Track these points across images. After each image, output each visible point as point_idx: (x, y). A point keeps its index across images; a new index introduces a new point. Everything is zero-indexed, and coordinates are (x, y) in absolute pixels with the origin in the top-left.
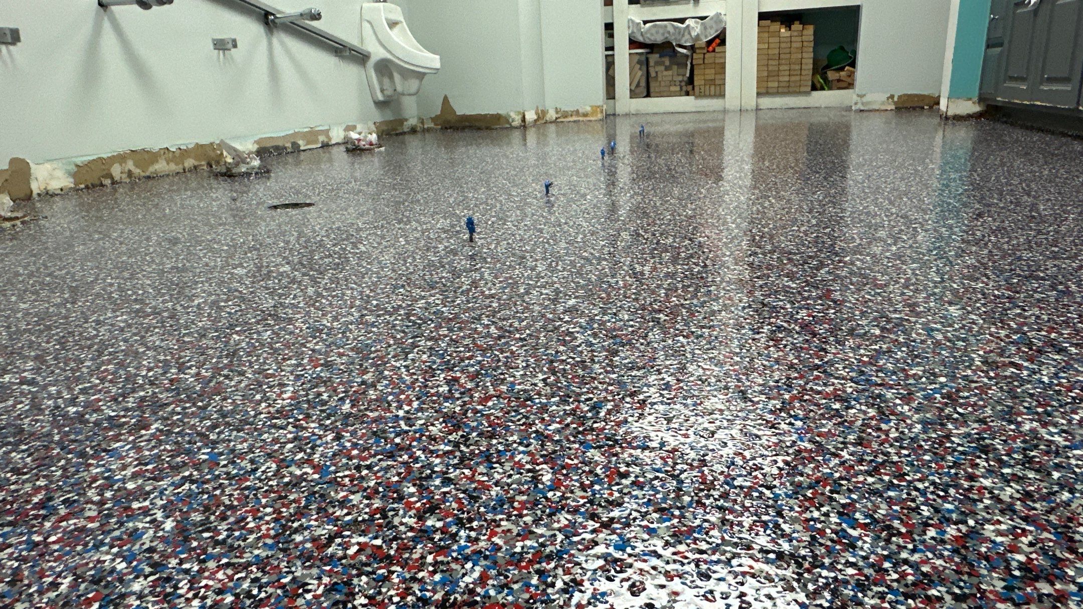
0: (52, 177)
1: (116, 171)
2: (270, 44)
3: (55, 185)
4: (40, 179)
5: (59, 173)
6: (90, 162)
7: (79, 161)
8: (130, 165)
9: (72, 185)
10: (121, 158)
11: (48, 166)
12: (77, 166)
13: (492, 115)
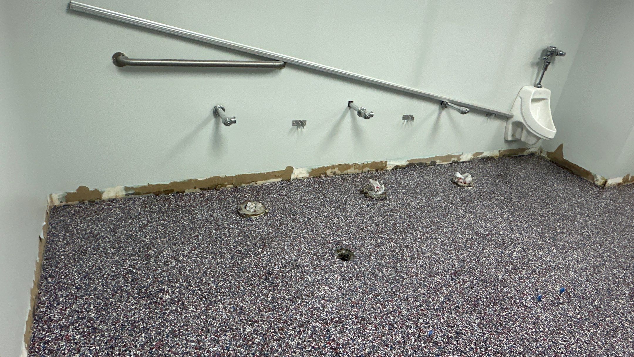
0: (301, 173)
1: (329, 172)
2: (440, 114)
3: (300, 176)
4: (296, 174)
5: (304, 172)
6: (319, 168)
7: (314, 168)
8: (336, 170)
9: (308, 176)
10: (333, 167)
11: (301, 169)
12: (312, 169)
13: (585, 170)
